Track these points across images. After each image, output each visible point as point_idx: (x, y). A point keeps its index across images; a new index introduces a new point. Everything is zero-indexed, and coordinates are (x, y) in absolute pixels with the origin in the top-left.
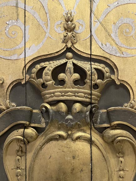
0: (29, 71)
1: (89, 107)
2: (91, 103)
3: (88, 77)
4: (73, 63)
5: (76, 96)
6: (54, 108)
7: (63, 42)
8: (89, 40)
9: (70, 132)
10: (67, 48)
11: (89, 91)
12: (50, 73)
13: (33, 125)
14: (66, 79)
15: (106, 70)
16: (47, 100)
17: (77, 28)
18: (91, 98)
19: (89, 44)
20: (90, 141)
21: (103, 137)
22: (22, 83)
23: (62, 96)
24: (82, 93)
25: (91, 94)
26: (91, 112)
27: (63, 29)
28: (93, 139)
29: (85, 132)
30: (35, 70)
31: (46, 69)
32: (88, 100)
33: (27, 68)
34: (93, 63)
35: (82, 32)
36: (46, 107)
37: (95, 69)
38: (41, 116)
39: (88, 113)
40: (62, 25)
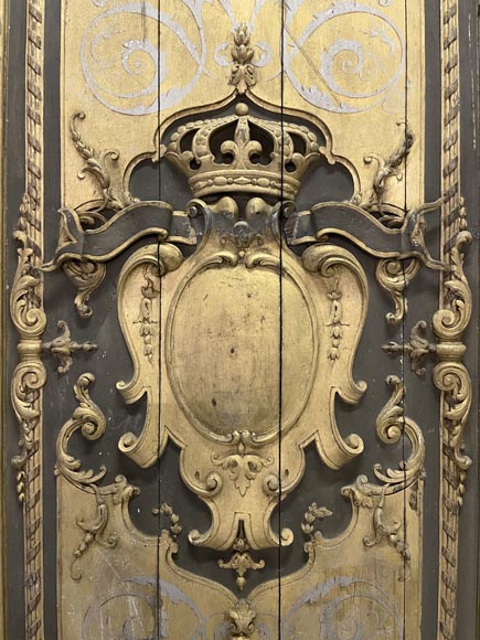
0: (165, 138)
1: (279, 204)
2: (281, 198)
3: (277, 147)
4: (249, 122)
5: (254, 184)
6: (213, 208)
7: (231, 83)
8: (278, 80)
9: (242, 253)
10: (238, 95)
11: (278, 175)
12: (206, 139)
13: (173, 238)
14: (237, 152)
15: (309, 136)
16: (200, 193)
17: (256, 57)
18: (281, 189)
19: (279, 86)
20: (280, 270)
21: (302, 262)
22: (154, 160)
23: (229, 183)
24: (266, 178)
25: (282, 181)
26: (281, 217)
27: (231, 59)
28: (284, 265)
29: (267, 251)
30: (177, 136)
31: (199, 132)
32: (276, 191)
33: (162, 131)
34: (285, 124)
35: (266, 65)
36: (198, 206)
37: (291, 134)
38: (187, 222)
39: (275, 215)
40: (229, 52)
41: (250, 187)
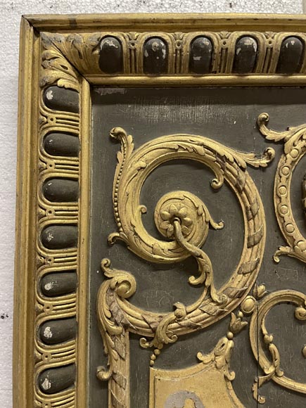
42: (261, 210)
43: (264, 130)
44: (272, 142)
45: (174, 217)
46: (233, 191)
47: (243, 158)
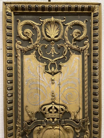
0: (41, 108)
1: (59, 119)
2: (60, 118)
3: (59, 111)
4: (54, 106)
5: (55, 116)
6: (49, 120)
7: (51, 100)
8: (59, 99)
9: (53, 127)
12: (47, 110)
13: (42, 125)
14: (52, 112)
16: (46, 118)
17: (55, 95)
19: (59, 100)
21: (63, 128)
22: (39, 112)
23: (51, 116)
24: (57, 115)
25: (60, 116)
26: (60, 121)
28: (60, 129)
29: (58, 127)
31: (46, 108)
32: (59, 117)
34: (60, 106)
35: (57, 97)
36: (46, 120)
37: (61, 108)
38: (44, 122)
39: (59, 121)
40: (51, 95)
41: (54, 117)
42: (40, 32)
43: (40, 20)
44: (42, 22)
45: (26, 33)
46: (36, 29)
47: (37, 24)
